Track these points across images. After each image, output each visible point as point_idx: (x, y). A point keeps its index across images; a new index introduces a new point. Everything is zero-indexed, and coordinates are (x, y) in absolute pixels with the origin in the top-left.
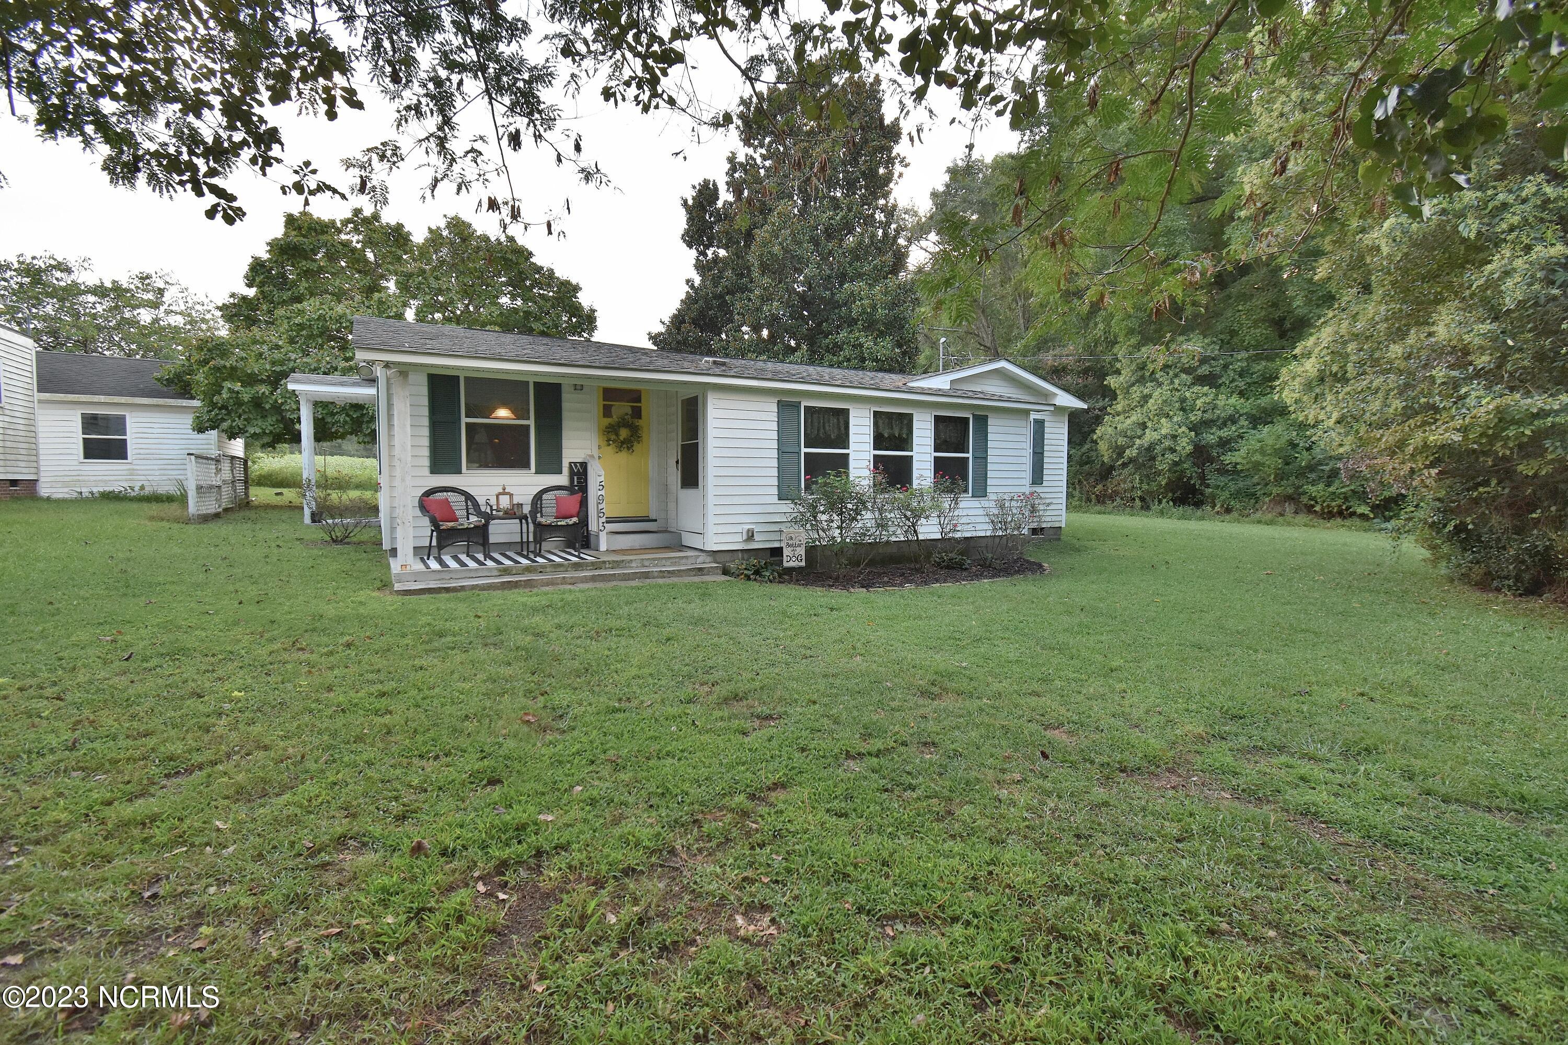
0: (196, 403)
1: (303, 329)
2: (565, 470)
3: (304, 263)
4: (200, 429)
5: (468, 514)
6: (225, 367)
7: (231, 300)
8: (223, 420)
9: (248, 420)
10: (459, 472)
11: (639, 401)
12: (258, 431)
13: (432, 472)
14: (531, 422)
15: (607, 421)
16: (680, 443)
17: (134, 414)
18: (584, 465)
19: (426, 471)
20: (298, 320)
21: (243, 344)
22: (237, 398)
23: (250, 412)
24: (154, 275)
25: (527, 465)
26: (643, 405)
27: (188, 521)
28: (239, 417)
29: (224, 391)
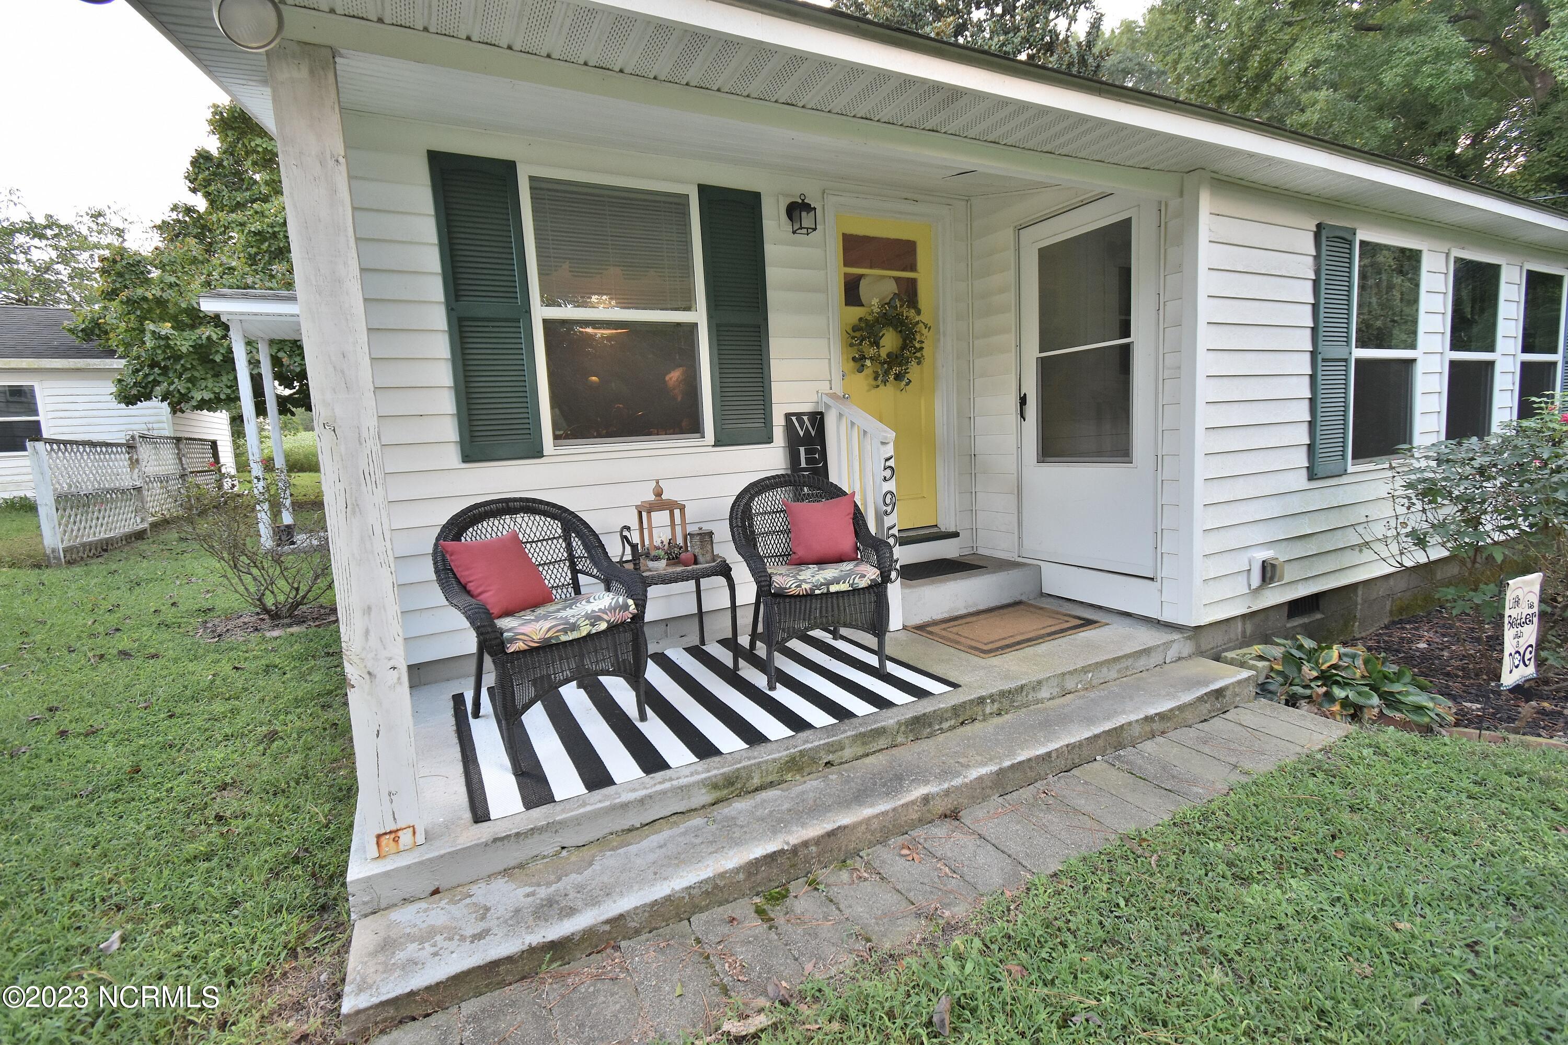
0: (118, 363)
1: (265, 240)
2: (779, 433)
3: (258, 141)
4: (129, 399)
5: (575, 572)
6: (145, 299)
7: (174, 215)
8: (156, 383)
9: (192, 380)
10: (537, 453)
11: (913, 267)
12: (207, 396)
13: (467, 458)
14: (699, 316)
15: (856, 313)
16: (1032, 352)
17: (47, 384)
18: (818, 419)
19: (452, 456)
20: (256, 226)
21: (172, 263)
22: (168, 346)
23: (193, 367)
24: (107, 211)
25: (696, 428)
26: (924, 276)
27: (40, 562)
28: (180, 377)
29: (148, 338)
